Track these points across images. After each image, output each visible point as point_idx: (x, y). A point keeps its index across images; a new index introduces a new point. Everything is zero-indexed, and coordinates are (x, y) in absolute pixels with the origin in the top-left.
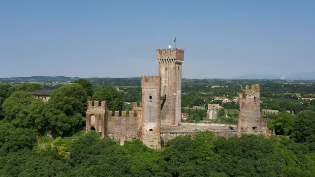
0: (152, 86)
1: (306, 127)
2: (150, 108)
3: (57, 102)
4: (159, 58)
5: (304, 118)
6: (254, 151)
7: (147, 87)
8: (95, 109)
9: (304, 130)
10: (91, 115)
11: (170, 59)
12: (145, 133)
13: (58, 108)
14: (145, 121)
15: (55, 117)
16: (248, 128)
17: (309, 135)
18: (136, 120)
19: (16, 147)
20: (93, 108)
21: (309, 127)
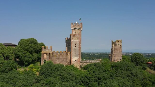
0: (76, 39)
1: (138, 60)
2: (75, 50)
3: (25, 47)
4: (72, 28)
5: (137, 56)
6: (128, 68)
7: (74, 39)
8: (46, 51)
9: (137, 61)
10: (44, 54)
11: (78, 28)
12: (73, 62)
13: (26, 50)
14: (73, 56)
15: (24, 55)
16: (117, 59)
17: (139, 63)
18: (67, 56)
19: (7, 70)
20: (45, 50)
21: (139, 60)
